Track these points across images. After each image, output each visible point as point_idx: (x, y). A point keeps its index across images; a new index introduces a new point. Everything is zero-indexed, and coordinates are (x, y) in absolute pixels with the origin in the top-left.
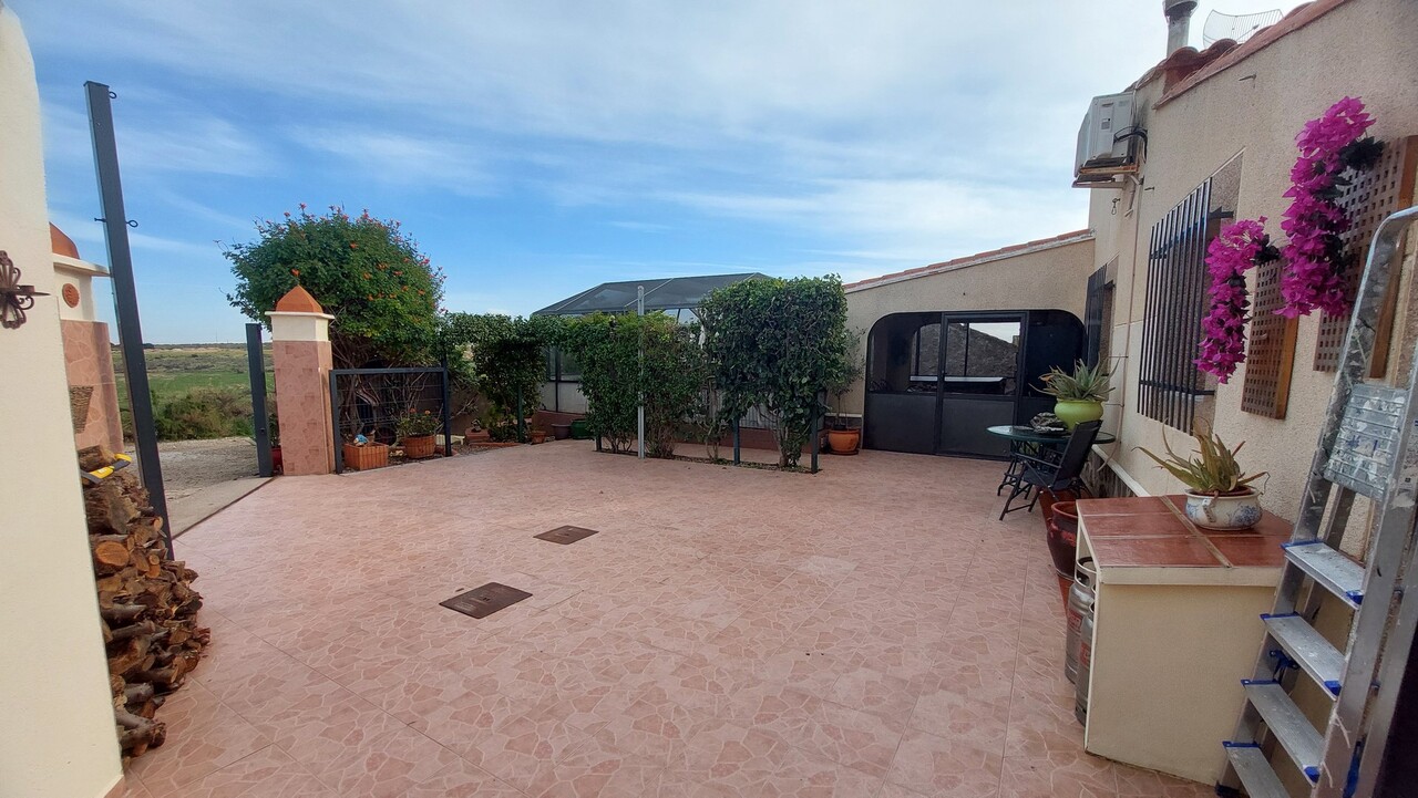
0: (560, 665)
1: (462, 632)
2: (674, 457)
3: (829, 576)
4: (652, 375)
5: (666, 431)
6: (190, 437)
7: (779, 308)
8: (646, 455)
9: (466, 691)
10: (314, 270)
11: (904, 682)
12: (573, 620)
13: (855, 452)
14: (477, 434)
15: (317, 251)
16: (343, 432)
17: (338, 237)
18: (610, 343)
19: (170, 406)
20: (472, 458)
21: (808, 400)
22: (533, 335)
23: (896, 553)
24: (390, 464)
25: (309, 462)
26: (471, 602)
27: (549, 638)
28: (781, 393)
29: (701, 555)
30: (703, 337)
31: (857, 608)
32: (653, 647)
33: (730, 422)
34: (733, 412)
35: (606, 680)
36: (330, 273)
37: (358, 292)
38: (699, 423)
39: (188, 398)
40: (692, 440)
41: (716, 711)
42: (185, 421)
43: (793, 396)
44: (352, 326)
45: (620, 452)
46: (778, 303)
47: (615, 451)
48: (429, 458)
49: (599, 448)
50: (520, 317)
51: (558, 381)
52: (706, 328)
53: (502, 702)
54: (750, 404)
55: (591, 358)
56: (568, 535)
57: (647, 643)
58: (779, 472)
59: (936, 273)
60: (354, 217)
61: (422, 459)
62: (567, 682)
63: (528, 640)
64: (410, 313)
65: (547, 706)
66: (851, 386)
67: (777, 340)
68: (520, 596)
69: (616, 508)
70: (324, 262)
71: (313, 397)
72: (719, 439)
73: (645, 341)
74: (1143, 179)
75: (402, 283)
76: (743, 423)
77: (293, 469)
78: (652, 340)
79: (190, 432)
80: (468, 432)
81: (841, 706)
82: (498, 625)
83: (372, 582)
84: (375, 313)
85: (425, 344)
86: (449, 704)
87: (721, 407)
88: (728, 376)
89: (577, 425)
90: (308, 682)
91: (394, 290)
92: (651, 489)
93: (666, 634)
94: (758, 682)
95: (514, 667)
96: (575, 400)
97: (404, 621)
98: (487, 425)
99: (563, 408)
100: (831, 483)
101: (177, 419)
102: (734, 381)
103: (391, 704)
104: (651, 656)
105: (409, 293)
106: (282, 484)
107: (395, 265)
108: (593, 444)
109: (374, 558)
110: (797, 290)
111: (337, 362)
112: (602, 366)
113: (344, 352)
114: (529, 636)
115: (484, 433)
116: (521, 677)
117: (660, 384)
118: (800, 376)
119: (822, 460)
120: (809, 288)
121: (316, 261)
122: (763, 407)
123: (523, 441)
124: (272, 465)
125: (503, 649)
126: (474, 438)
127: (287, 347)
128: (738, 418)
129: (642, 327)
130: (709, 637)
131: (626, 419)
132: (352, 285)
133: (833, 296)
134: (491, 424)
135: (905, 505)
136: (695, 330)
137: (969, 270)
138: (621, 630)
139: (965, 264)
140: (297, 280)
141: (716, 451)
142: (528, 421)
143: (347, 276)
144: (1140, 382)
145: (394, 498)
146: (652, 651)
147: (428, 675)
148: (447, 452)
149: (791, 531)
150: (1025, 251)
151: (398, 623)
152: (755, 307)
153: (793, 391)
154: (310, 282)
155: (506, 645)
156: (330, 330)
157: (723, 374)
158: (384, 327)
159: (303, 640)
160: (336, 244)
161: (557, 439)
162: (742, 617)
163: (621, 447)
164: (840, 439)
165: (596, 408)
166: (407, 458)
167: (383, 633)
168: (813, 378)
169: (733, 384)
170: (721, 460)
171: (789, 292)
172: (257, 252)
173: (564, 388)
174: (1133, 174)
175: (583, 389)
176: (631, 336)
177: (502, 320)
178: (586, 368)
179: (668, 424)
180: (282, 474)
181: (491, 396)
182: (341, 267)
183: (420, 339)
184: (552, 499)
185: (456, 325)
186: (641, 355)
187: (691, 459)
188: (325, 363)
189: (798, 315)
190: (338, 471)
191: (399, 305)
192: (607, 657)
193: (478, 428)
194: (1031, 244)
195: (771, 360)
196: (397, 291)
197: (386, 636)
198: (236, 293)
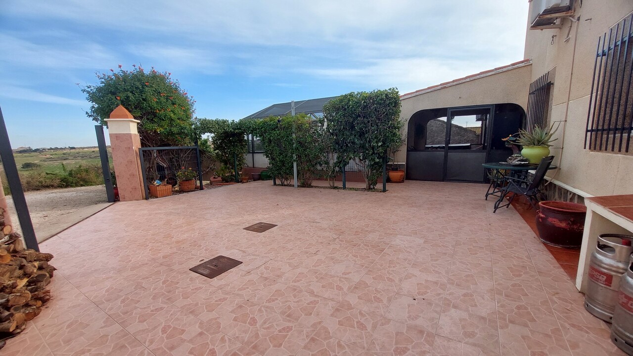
0: (260, 310)
1: (201, 288)
2: (312, 187)
3: (410, 247)
4: (300, 146)
5: (308, 174)
6: (82, 186)
7: (365, 107)
8: (298, 186)
9: (200, 331)
10: (128, 97)
11: (483, 318)
12: (266, 279)
13: (403, 181)
14: (216, 180)
15: (129, 87)
16: (148, 179)
17: (139, 80)
18: (278, 130)
19: (71, 171)
20: (213, 190)
21: (382, 155)
22: (240, 129)
23: (444, 233)
24: (173, 194)
25: (132, 195)
26: (207, 268)
27: (252, 291)
28: (367, 152)
29: (335, 237)
30: (326, 124)
31: (434, 266)
32: (316, 296)
33: (340, 168)
34: (342, 163)
35: (289, 321)
36: (136, 98)
37: (151, 108)
38: (325, 169)
39: (80, 167)
40: (321, 178)
41: (366, 345)
42: (79, 178)
43: (373, 153)
44: (149, 126)
45: (285, 185)
46: (365, 104)
47: (283, 185)
48: (192, 191)
49: (275, 184)
50: (233, 121)
51: (253, 153)
52: (327, 120)
53: (223, 340)
54: (350, 159)
55: (269, 139)
56: (262, 228)
57: (312, 293)
58: (366, 192)
59: (445, 87)
60: (147, 71)
61: (189, 192)
62: (265, 323)
63: (240, 292)
64: (179, 119)
65: (253, 342)
66: (400, 149)
67: (365, 124)
68: (235, 263)
69: (286, 212)
70: (133, 93)
71: (131, 162)
72: (335, 177)
73: (296, 129)
74: (579, 17)
75: (173, 104)
76: (347, 168)
77: (124, 198)
78: (300, 128)
79: (82, 183)
80: (212, 179)
81: (449, 340)
82: (223, 282)
83: (153, 257)
84: (160, 119)
85: (187, 135)
86: (188, 342)
87: (336, 160)
88: (339, 145)
89: (263, 173)
90: (103, 325)
91: (169, 107)
92: (302, 202)
93: (323, 287)
94: (388, 321)
95: (231, 312)
96: (262, 161)
97: (168, 281)
98: (221, 175)
99: (256, 165)
100: (395, 197)
101: (75, 177)
102: (342, 147)
103: (151, 342)
104: (316, 302)
105: (177, 108)
106: (118, 206)
107: (169, 95)
108: (272, 182)
109: (157, 243)
110: (376, 96)
111: (143, 144)
112: (275, 143)
113: (148, 140)
114: (240, 290)
115: (220, 179)
116: (235, 319)
117: (304, 150)
118: (377, 142)
119: (388, 186)
120: (382, 95)
121: (129, 92)
122: (357, 159)
123: (238, 182)
124: (114, 197)
125: (225, 299)
126: (214, 181)
127: (117, 137)
128: (345, 165)
129: (294, 121)
130: (349, 288)
131: (288, 169)
132: (147, 105)
133: (395, 99)
134: (222, 175)
135: (438, 206)
136: (322, 122)
137: (463, 85)
138: (296, 284)
139: (461, 82)
140: (119, 102)
141: (333, 183)
142: (240, 173)
143: (144, 100)
144: (587, 131)
145: (172, 211)
146: (316, 299)
147: (177, 319)
148: (201, 188)
149: (381, 222)
150: (493, 73)
151: (164, 283)
152: (353, 107)
153: (373, 150)
154: (126, 104)
155: (227, 296)
156: (138, 128)
157: (337, 143)
158: (166, 127)
159: (108, 295)
160: (138, 84)
161: (254, 180)
162: (366, 274)
163: (285, 183)
164: (394, 175)
165: (273, 164)
166: (181, 191)
167: (155, 289)
168: (384, 143)
169: (342, 148)
170: (336, 187)
171: (371, 98)
172: (99, 89)
173: (256, 156)
174: (570, 16)
175: (266, 155)
176: (289, 126)
177: (224, 122)
178: (267, 144)
179: (309, 170)
180: (119, 201)
181: (222, 161)
182: (142, 96)
183: (184, 133)
184: (252, 209)
185: (201, 124)
186: (294, 136)
187: (321, 187)
188: (137, 144)
189: (376, 110)
190: (147, 199)
191: (172, 115)
192: (288, 304)
193: (217, 177)
194: (496, 69)
195: (362, 134)
196: (171, 108)
197: (156, 291)
198: (90, 110)
